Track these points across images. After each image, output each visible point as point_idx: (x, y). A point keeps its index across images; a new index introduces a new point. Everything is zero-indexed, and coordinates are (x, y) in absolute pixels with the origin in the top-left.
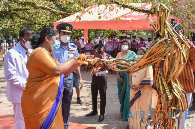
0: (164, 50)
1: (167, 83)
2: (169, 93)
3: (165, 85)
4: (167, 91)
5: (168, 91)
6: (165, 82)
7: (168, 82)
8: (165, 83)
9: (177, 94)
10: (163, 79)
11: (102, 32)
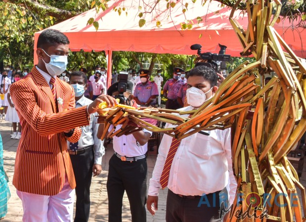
0: (253, 88)
1: (257, 160)
2: (260, 182)
3: (254, 164)
4: (255, 176)
5: (258, 178)
6: (255, 158)
7: (260, 158)
8: (253, 160)
9: (279, 185)
10: (250, 151)
11: (150, 59)
